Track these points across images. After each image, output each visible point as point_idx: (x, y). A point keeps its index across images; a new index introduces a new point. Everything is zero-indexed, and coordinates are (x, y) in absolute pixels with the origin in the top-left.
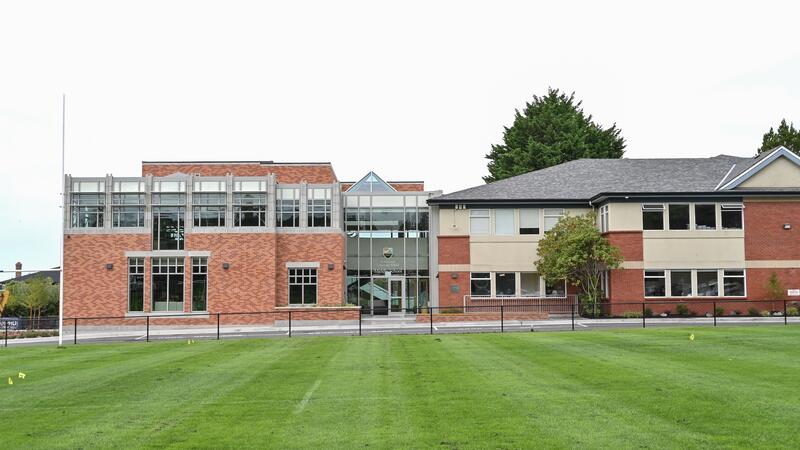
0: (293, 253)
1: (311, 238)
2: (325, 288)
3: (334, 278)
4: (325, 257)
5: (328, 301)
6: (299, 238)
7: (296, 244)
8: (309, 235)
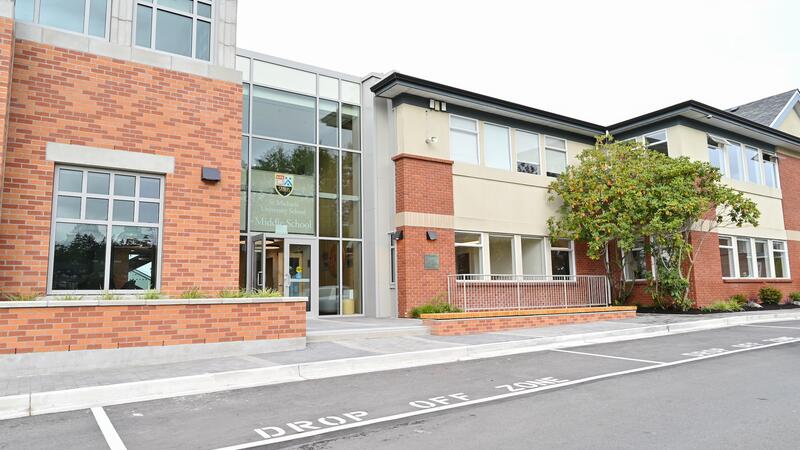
0: (82, 116)
1: (147, 78)
2: (191, 240)
3: (219, 212)
4: (191, 145)
5: (198, 281)
6: (100, 70)
7: (91, 86)
8: (139, 69)
